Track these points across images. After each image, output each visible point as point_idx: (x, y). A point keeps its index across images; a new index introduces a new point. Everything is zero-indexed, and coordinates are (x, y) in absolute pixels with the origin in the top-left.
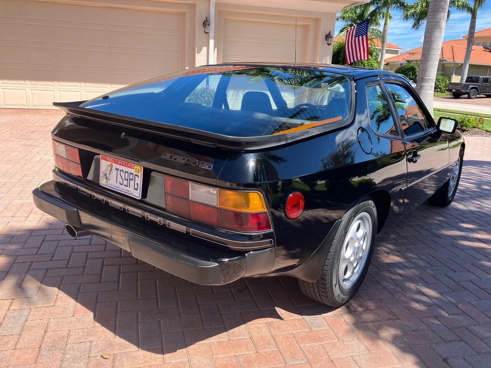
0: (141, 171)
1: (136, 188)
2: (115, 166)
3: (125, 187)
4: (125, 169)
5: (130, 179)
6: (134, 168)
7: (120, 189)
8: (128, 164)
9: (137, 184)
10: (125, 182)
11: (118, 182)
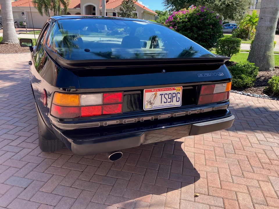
0: (181, 89)
1: (178, 100)
2: (159, 93)
3: (170, 103)
4: (168, 92)
5: (173, 97)
6: (176, 90)
7: (164, 106)
8: (171, 88)
9: (179, 98)
10: (169, 100)
11: (163, 102)
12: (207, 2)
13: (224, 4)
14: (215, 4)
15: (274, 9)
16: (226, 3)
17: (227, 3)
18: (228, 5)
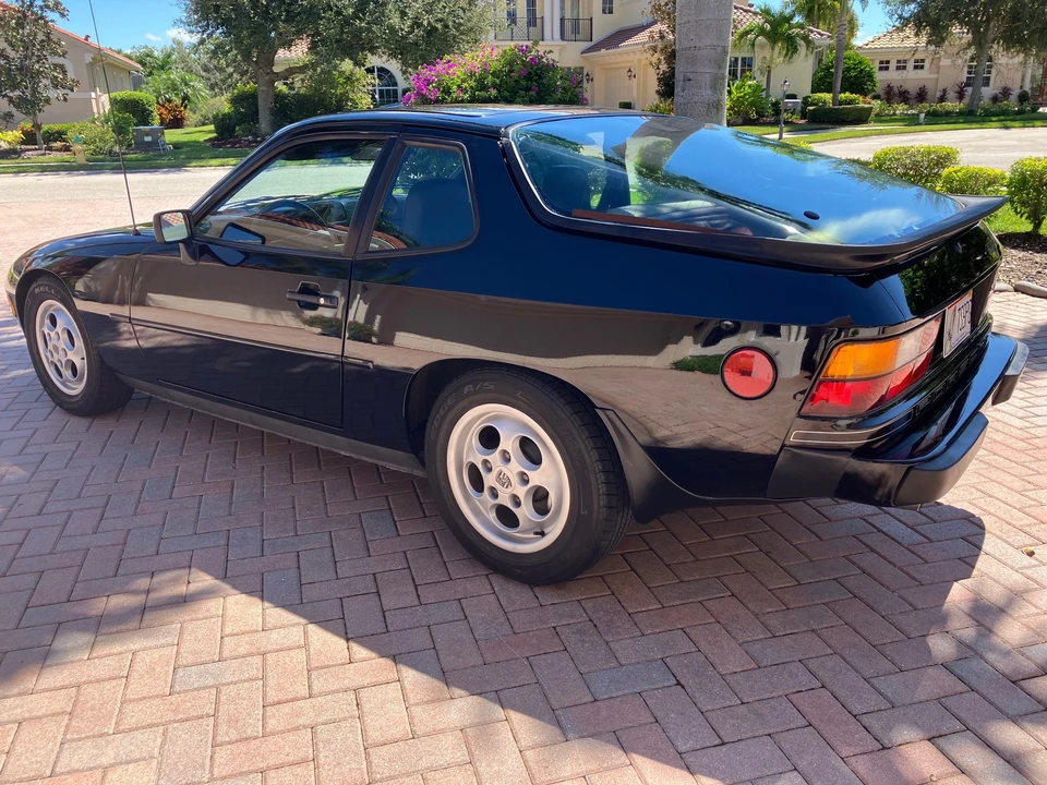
2: (957, 306)
3: (963, 330)
5: (966, 313)
10: (964, 322)
11: (959, 330)
12: (360, 19)
13: (419, 25)
14: (392, 29)
15: (719, 50)
16: (425, 23)
17: (429, 23)
18: (432, 31)
